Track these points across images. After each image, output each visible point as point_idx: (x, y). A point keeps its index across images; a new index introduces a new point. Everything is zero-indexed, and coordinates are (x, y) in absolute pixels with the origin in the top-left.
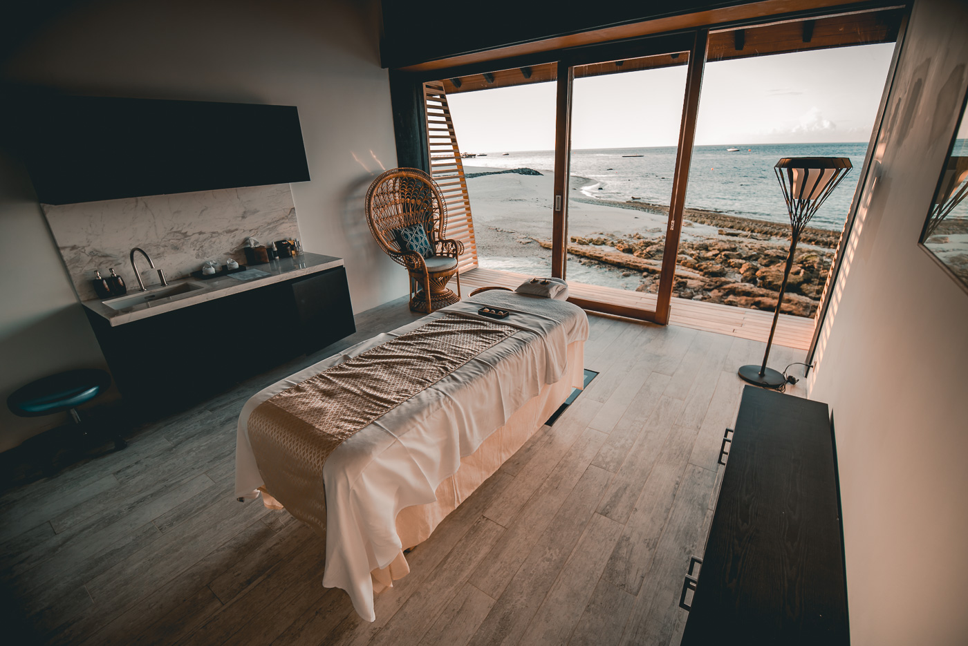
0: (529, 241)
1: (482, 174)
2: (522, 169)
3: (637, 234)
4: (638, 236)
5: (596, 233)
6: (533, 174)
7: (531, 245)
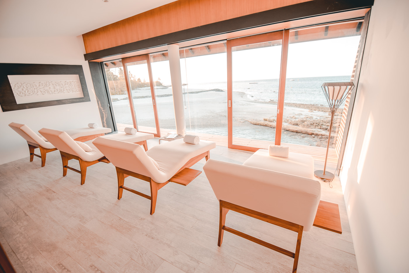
0: (244, 121)
1: (201, 92)
2: (216, 89)
3: (294, 116)
4: (294, 117)
5: (273, 116)
6: (221, 91)
7: (246, 123)
